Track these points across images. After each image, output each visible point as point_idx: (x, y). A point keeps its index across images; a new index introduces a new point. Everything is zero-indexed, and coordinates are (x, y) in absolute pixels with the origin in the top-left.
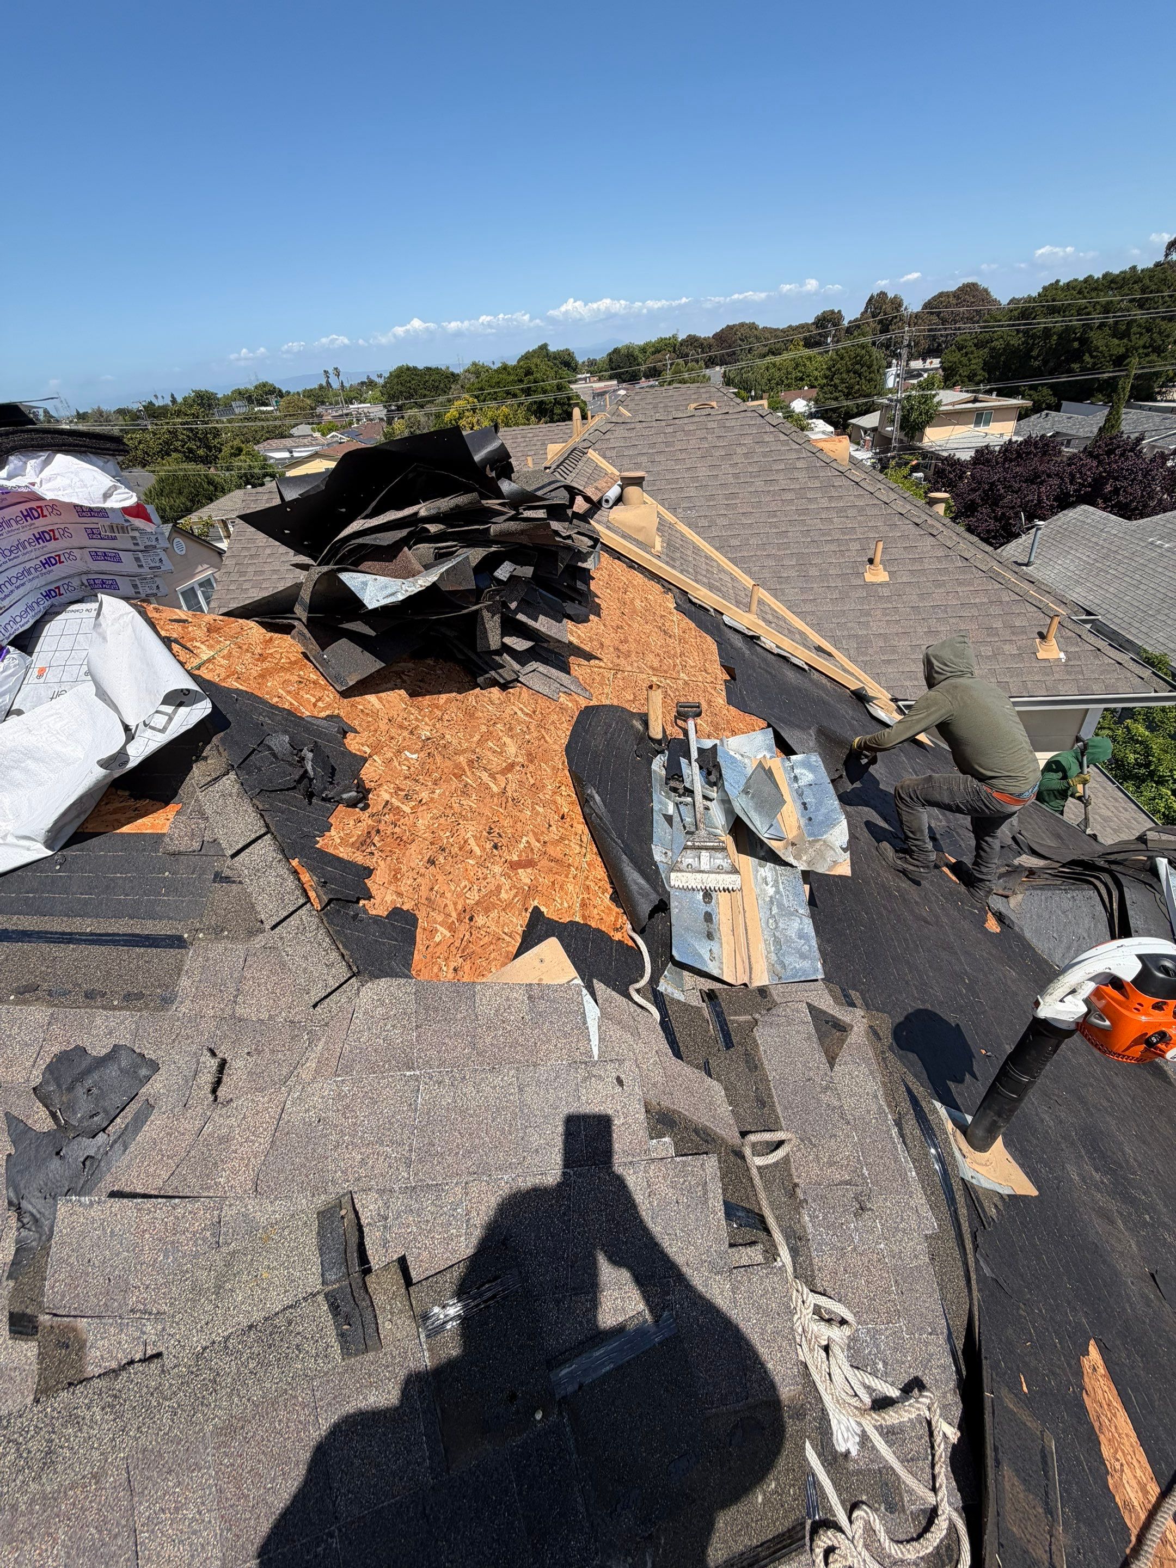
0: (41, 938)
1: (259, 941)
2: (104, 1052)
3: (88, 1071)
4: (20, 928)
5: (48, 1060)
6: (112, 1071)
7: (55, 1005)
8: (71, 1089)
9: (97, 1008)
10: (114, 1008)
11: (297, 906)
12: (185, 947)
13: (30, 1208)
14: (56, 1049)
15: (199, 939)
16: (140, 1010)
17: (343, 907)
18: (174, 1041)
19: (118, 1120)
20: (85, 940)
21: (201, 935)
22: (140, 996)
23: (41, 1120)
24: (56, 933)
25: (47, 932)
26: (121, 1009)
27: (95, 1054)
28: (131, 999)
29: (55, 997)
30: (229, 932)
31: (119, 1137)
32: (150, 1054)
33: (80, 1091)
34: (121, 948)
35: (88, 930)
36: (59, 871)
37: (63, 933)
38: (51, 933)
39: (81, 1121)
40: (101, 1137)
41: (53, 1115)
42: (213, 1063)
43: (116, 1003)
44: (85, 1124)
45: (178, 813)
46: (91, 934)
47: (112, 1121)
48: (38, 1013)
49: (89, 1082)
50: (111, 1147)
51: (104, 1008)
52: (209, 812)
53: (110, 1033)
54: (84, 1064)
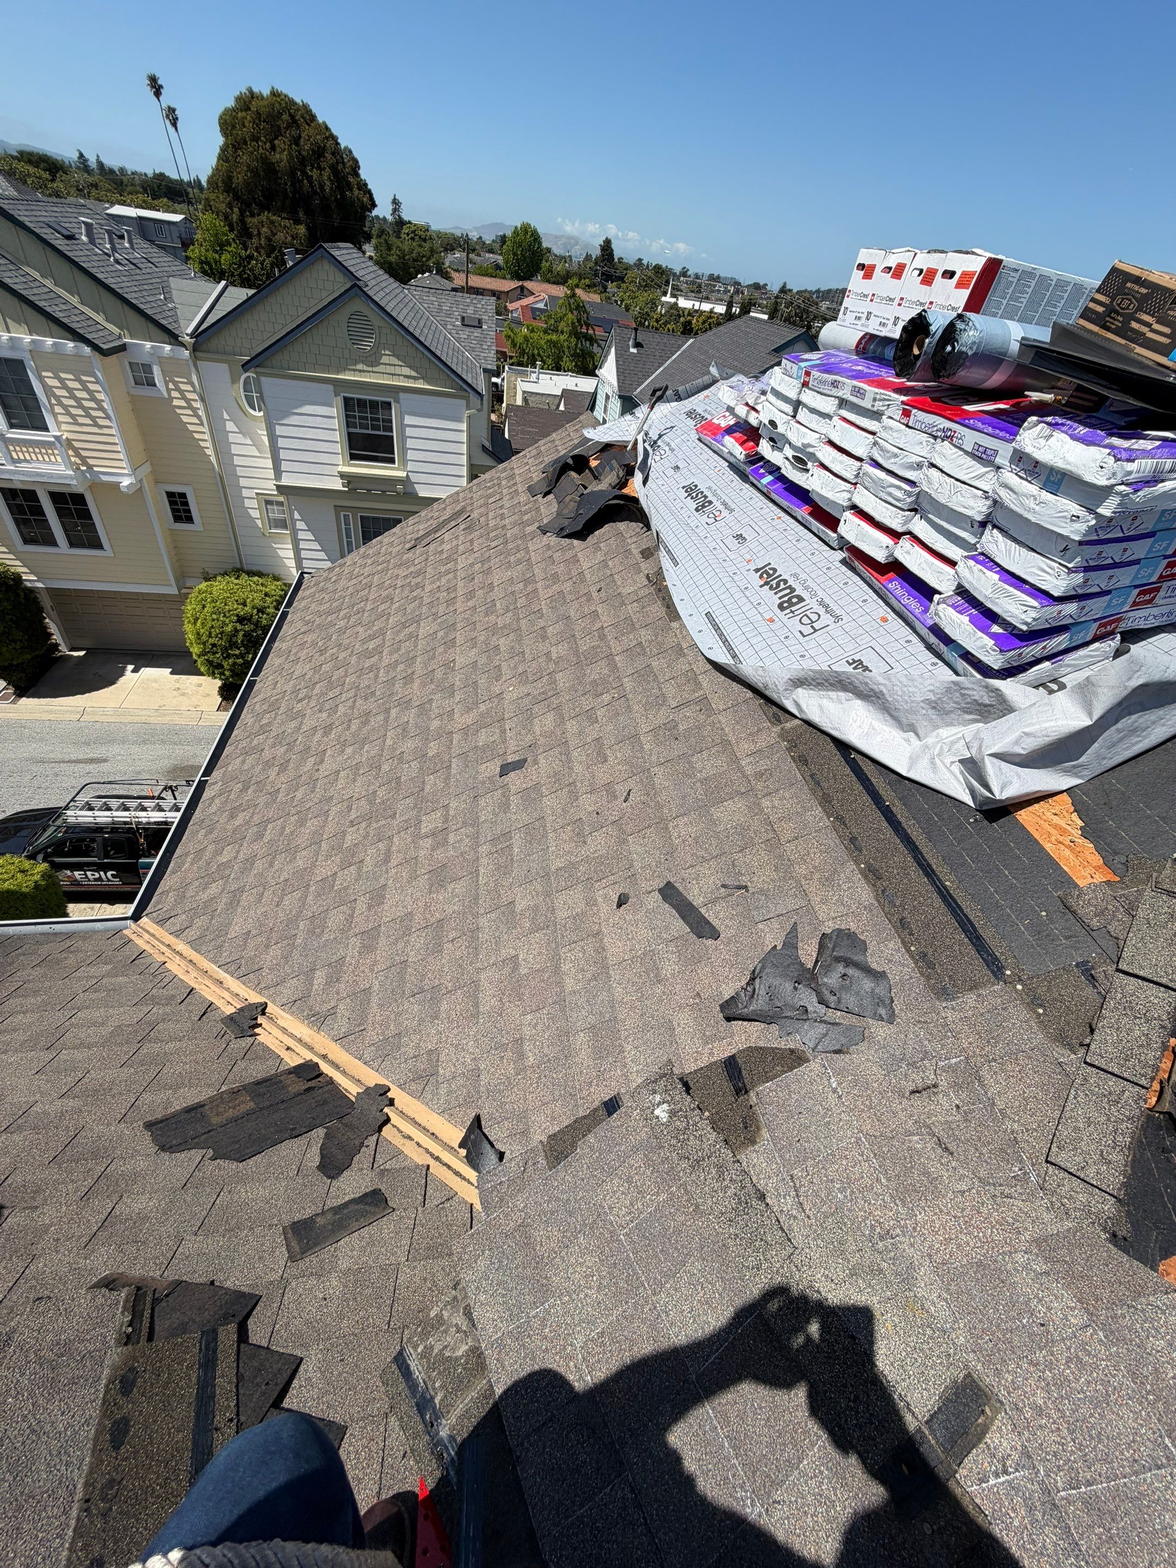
1: (1070, 1058)
2: (874, 966)
3: (856, 965)
5: (843, 927)
6: (867, 984)
7: (879, 902)
8: (838, 960)
9: (899, 936)
10: (908, 951)
11: (1135, 1079)
12: (998, 979)
13: (757, 987)
15: (1015, 987)
16: (922, 974)
17: (1167, 1129)
18: (919, 1022)
19: (839, 1013)
20: (937, 886)
21: (1019, 987)
22: (931, 966)
23: (808, 953)
24: (926, 860)
25: (921, 853)
27: (869, 960)
28: (924, 960)
29: (883, 896)
31: (829, 1024)
32: (897, 1007)
33: (841, 968)
34: (953, 921)
35: (947, 883)
36: (970, 824)
37: (929, 866)
38: (923, 857)
40: (822, 1009)
41: (817, 961)
42: (931, 1077)
43: (913, 948)
44: (824, 990)
45: (1108, 882)
46: (945, 887)
47: (836, 1009)
48: (865, 894)
49: (851, 971)
50: (821, 1022)
51: (903, 942)
52: (1141, 913)
53: (890, 961)
54: (857, 958)
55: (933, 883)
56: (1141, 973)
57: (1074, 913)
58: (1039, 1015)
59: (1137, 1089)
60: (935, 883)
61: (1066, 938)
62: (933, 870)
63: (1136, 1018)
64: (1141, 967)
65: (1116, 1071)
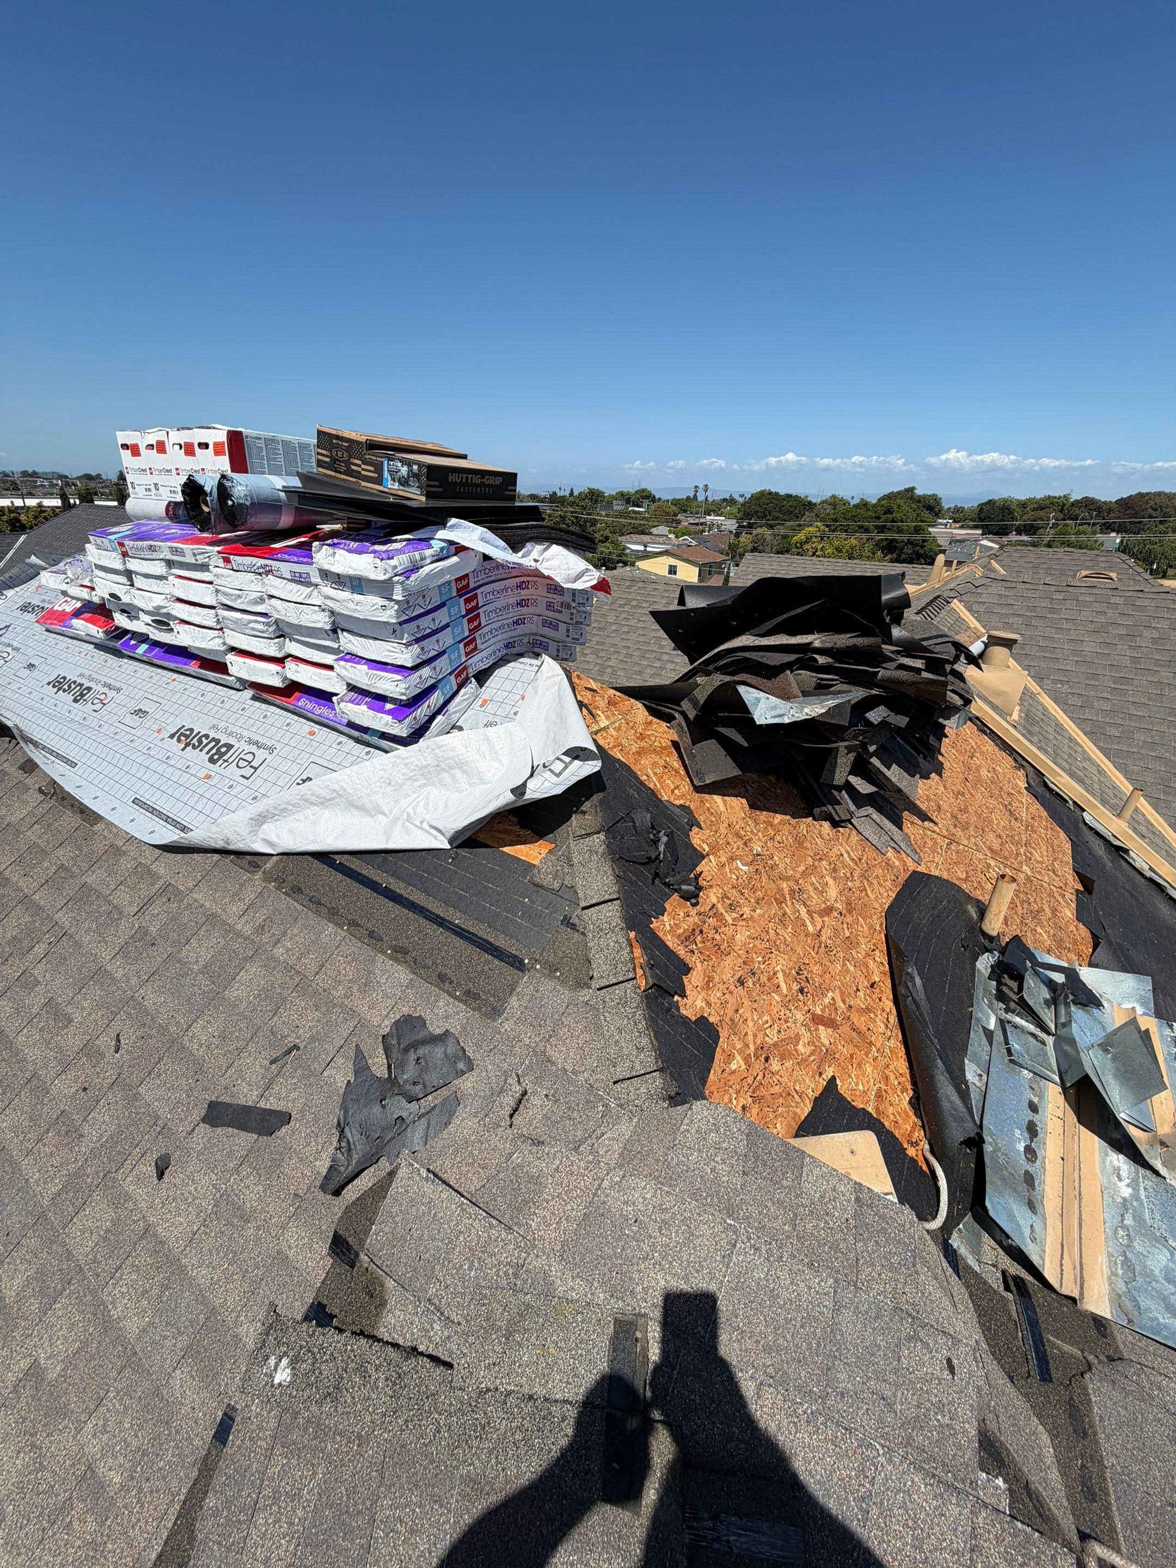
0: (421, 912)
1: (585, 995)
2: (438, 1031)
3: (423, 1042)
4: (411, 898)
5: (398, 1017)
6: (438, 1052)
7: (416, 974)
8: (406, 1050)
9: (444, 991)
10: (455, 998)
11: (626, 978)
12: (523, 971)
13: (349, 1136)
14: (405, 1010)
15: (536, 969)
16: (474, 1009)
17: (661, 995)
18: (491, 1050)
19: (430, 1098)
20: (452, 929)
21: (538, 967)
22: (476, 997)
23: (378, 1065)
24: (434, 914)
25: (428, 910)
26: (460, 1001)
27: (431, 1029)
28: (470, 997)
29: (416, 966)
30: (562, 974)
31: (427, 1113)
32: (470, 1053)
33: (412, 1056)
34: (475, 948)
35: (457, 922)
36: (450, 864)
37: (438, 916)
38: (430, 912)
39: (406, 1081)
40: (414, 1106)
41: (389, 1066)
42: (518, 1089)
43: (458, 993)
44: (408, 1087)
45: (550, 852)
46: (457, 926)
47: (426, 1096)
48: (402, 974)
49: (421, 1052)
50: (419, 1118)
51: (449, 994)
52: (575, 861)
53: (446, 1018)
54: (421, 1036)
55: (447, 928)
56: (594, 902)
57: (542, 887)
58: (559, 977)
59: (631, 982)
60: (449, 928)
61: (547, 908)
62: (443, 919)
63: (606, 934)
64: (592, 897)
65: (614, 981)
